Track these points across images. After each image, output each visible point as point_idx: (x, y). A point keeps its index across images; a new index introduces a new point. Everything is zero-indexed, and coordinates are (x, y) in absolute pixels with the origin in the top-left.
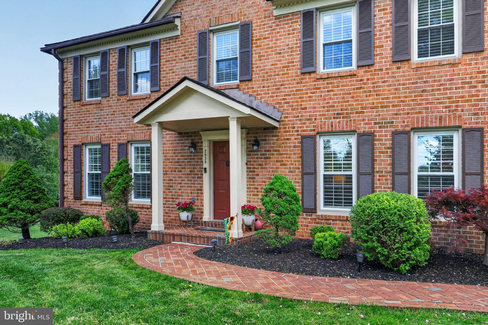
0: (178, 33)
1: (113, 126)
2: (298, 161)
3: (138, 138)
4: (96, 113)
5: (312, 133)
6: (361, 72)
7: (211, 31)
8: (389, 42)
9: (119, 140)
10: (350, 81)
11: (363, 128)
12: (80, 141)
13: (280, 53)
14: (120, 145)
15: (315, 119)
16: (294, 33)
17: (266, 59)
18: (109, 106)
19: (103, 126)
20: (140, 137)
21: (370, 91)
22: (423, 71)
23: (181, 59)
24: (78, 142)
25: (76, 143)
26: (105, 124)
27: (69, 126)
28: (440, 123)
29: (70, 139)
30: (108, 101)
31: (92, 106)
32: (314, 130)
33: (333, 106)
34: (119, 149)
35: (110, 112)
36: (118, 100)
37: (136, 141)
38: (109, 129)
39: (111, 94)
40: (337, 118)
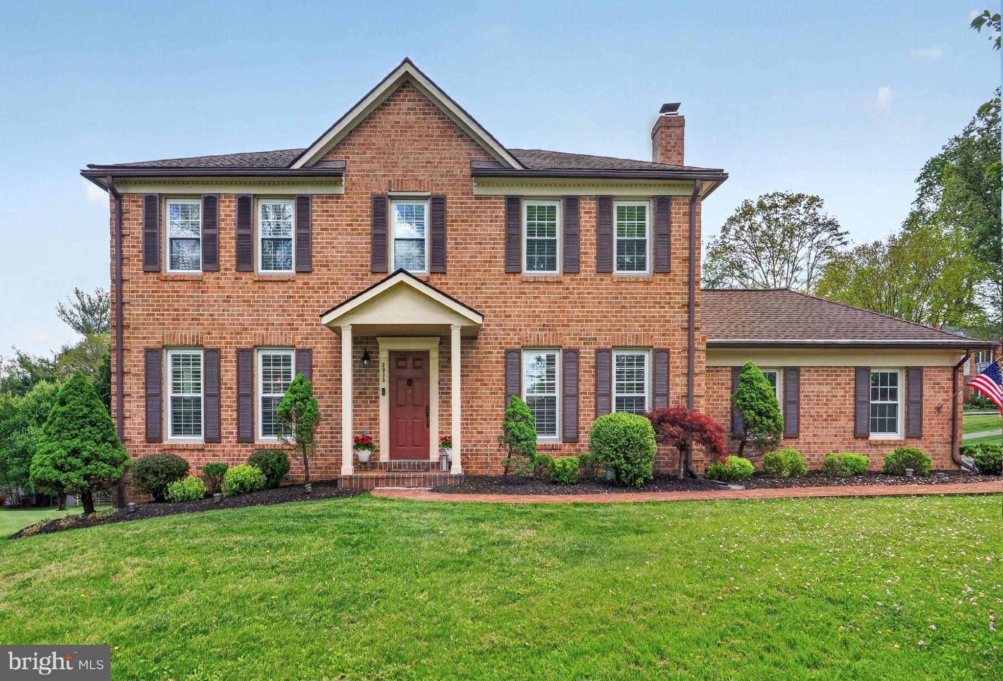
0: (342, 191)
1: (228, 320)
2: (501, 380)
3: (273, 341)
4: (192, 297)
5: (517, 347)
6: (567, 279)
7: (389, 197)
8: (593, 250)
9: (238, 343)
10: (557, 289)
11: (569, 343)
12: (159, 342)
13: (481, 244)
14: (240, 352)
15: (520, 330)
16: (497, 221)
17: (464, 248)
18: (219, 287)
19: (207, 320)
20: (278, 340)
21: (576, 302)
22: (623, 285)
23: (346, 229)
24: (153, 344)
25: (151, 346)
26: (212, 315)
27: (134, 313)
28: (637, 342)
29: (137, 338)
30: (218, 278)
31: (184, 285)
32: (519, 343)
33: (539, 316)
34: (238, 357)
35: (221, 297)
36: (236, 279)
37: (270, 346)
38: (219, 324)
39: (222, 268)
40: (543, 330)
